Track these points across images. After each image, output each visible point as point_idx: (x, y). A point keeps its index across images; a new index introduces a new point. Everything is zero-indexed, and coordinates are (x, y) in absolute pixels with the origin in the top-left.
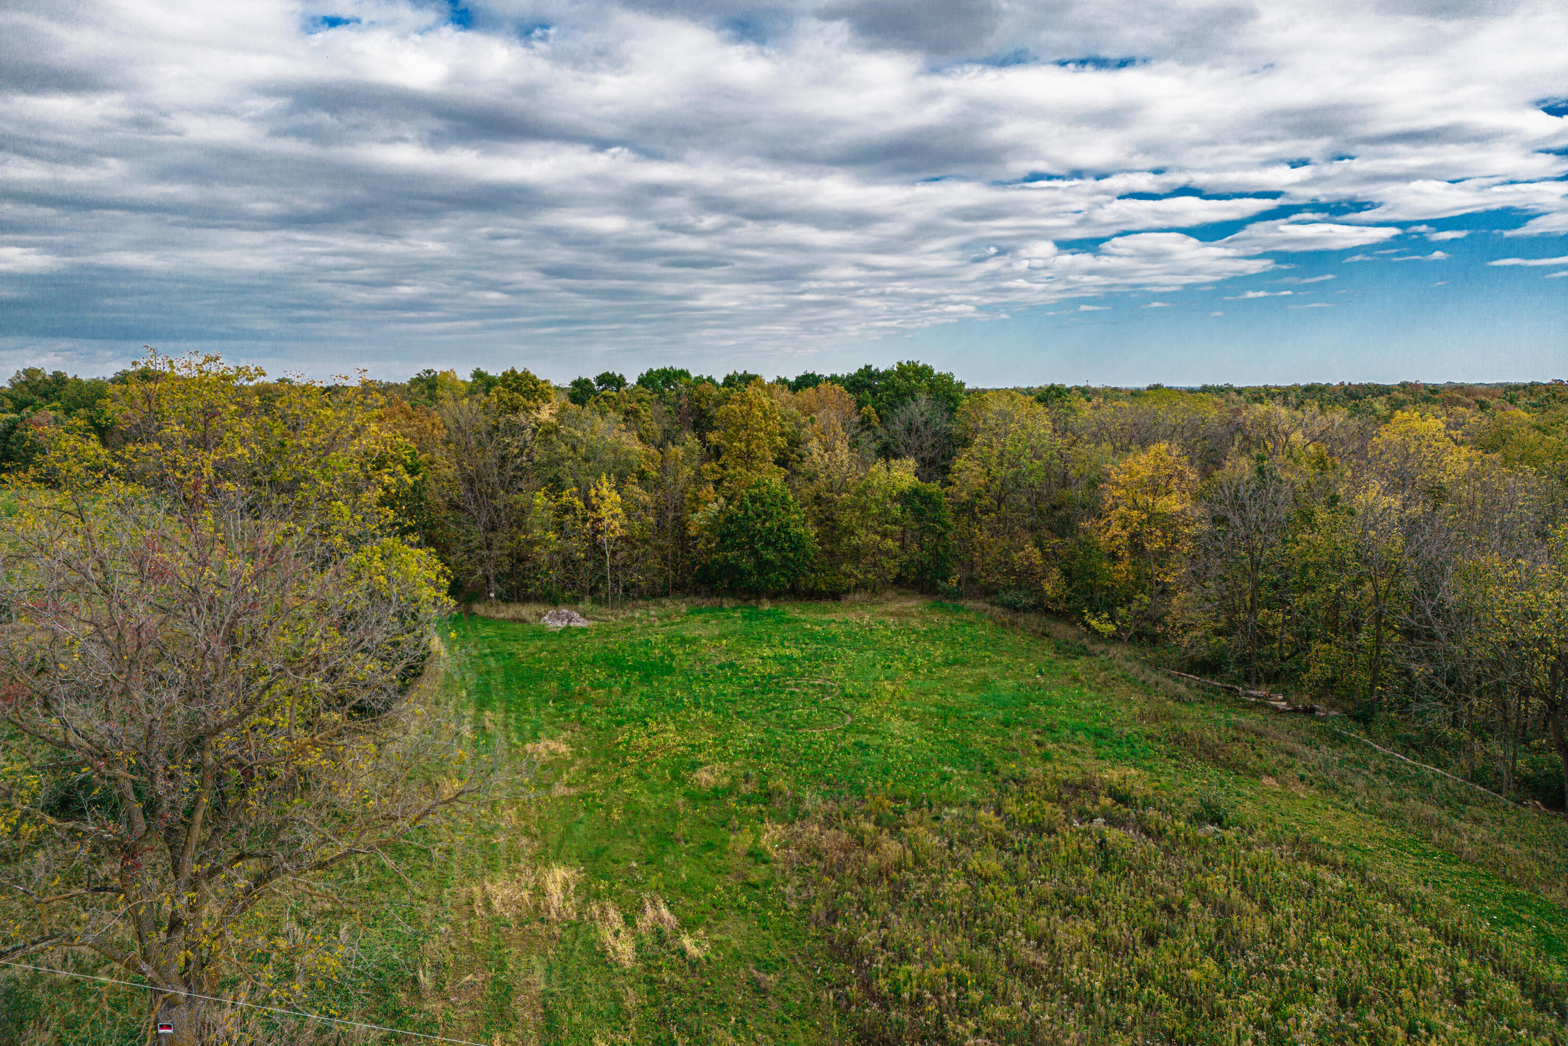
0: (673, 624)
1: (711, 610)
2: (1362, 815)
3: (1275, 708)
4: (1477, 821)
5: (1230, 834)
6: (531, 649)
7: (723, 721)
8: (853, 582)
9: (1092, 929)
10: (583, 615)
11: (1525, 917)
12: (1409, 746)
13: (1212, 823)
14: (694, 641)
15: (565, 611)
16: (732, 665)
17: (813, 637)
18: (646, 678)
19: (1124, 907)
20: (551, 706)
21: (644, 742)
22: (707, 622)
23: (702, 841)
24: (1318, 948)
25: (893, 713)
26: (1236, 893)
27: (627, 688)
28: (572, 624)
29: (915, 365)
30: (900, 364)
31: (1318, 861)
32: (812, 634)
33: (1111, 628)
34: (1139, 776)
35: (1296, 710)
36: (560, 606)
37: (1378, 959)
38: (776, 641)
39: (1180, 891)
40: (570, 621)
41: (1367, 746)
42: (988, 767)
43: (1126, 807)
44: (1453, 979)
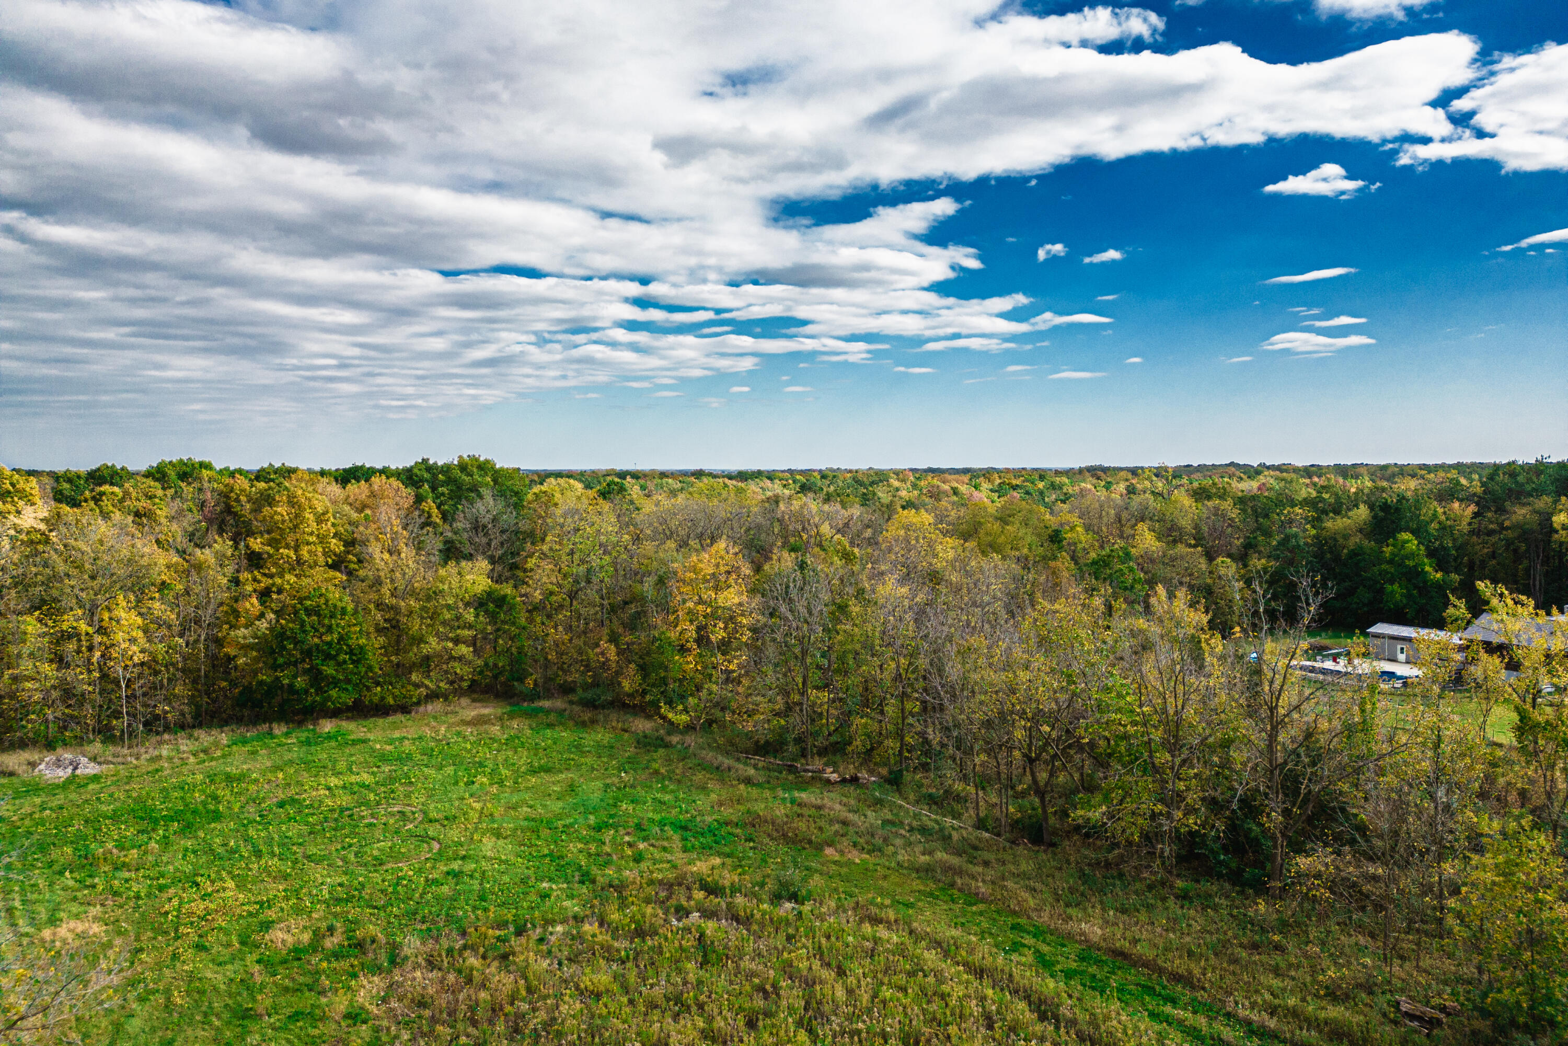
0: (212, 759)
1: (258, 738)
2: (905, 872)
3: (828, 781)
4: (986, 864)
5: (807, 908)
6: (27, 809)
7: (293, 868)
8: (423, 691)
9: (701, 1024)
10: (94, 759)
11: (1026, 942)
12: (932, 801)
13: (789, 900)
14: (240, 778)
15: (68, 756)
16: (293, 801)
17: (384, 758)
18: (188, 828)
19: (726, 996)
20: (68, 880)
21: (199, 907)
22: (254, 753)
23: (288, 1011)
24: (884, 1002)
25: (483, 834)
26: (816, 964)
27: (166, 842)
28: (78, 772)
29: (477, 460)
30: (460, 457)
31: (876, 921)
32: (384, 755)
33: (684, 718)
34: (723, 864)
35: (844, 781)
36: (59, 751)
37: (929, 1002)
38: (342, 765)
39: (771, 972)
40: (76, 768)
41: (901, 807)
42: (586, 878)
43: (716, 897)
44: (984, 1007)
